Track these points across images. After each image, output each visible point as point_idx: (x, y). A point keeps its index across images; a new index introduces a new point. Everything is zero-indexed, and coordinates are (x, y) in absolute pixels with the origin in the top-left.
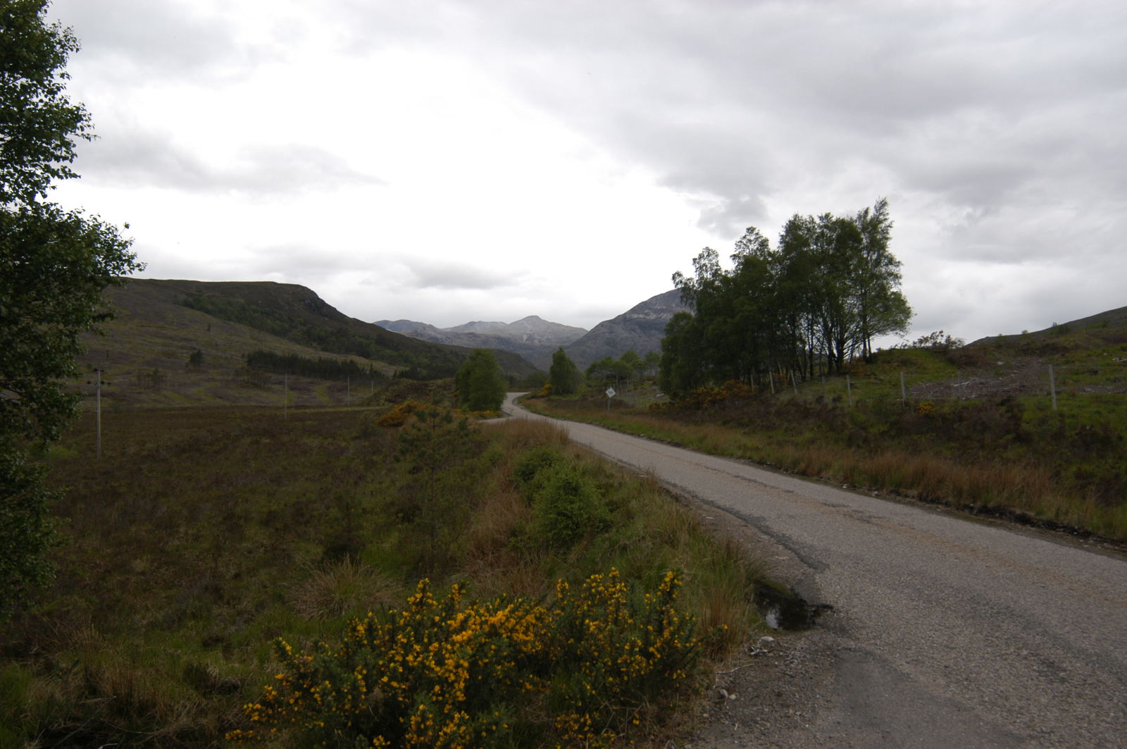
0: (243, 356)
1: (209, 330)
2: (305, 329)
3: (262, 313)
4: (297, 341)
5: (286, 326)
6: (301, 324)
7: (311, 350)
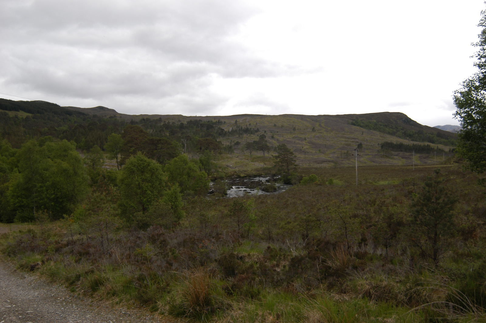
0: (378, 144)
1: (362, 134)
2: (403, 131)
3: (384, 126)
4: (400, 137)
5: (395, 130)
6: (401, 129)
7: (407, 141)
